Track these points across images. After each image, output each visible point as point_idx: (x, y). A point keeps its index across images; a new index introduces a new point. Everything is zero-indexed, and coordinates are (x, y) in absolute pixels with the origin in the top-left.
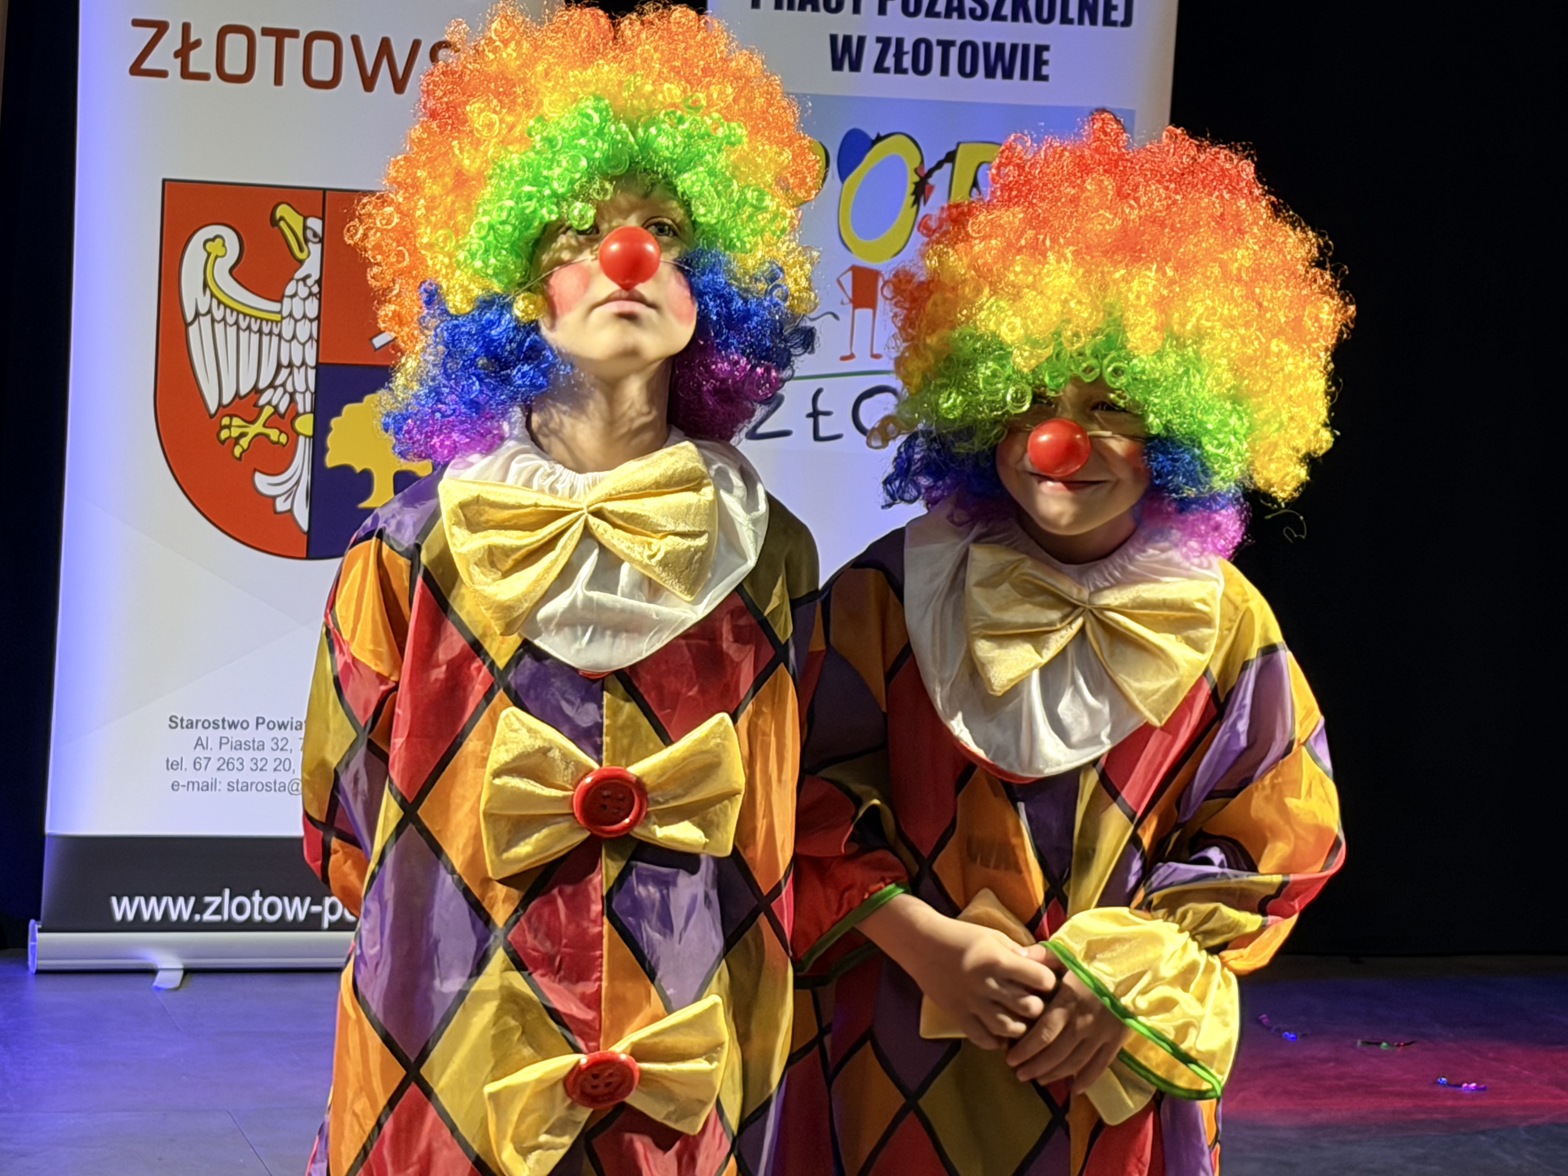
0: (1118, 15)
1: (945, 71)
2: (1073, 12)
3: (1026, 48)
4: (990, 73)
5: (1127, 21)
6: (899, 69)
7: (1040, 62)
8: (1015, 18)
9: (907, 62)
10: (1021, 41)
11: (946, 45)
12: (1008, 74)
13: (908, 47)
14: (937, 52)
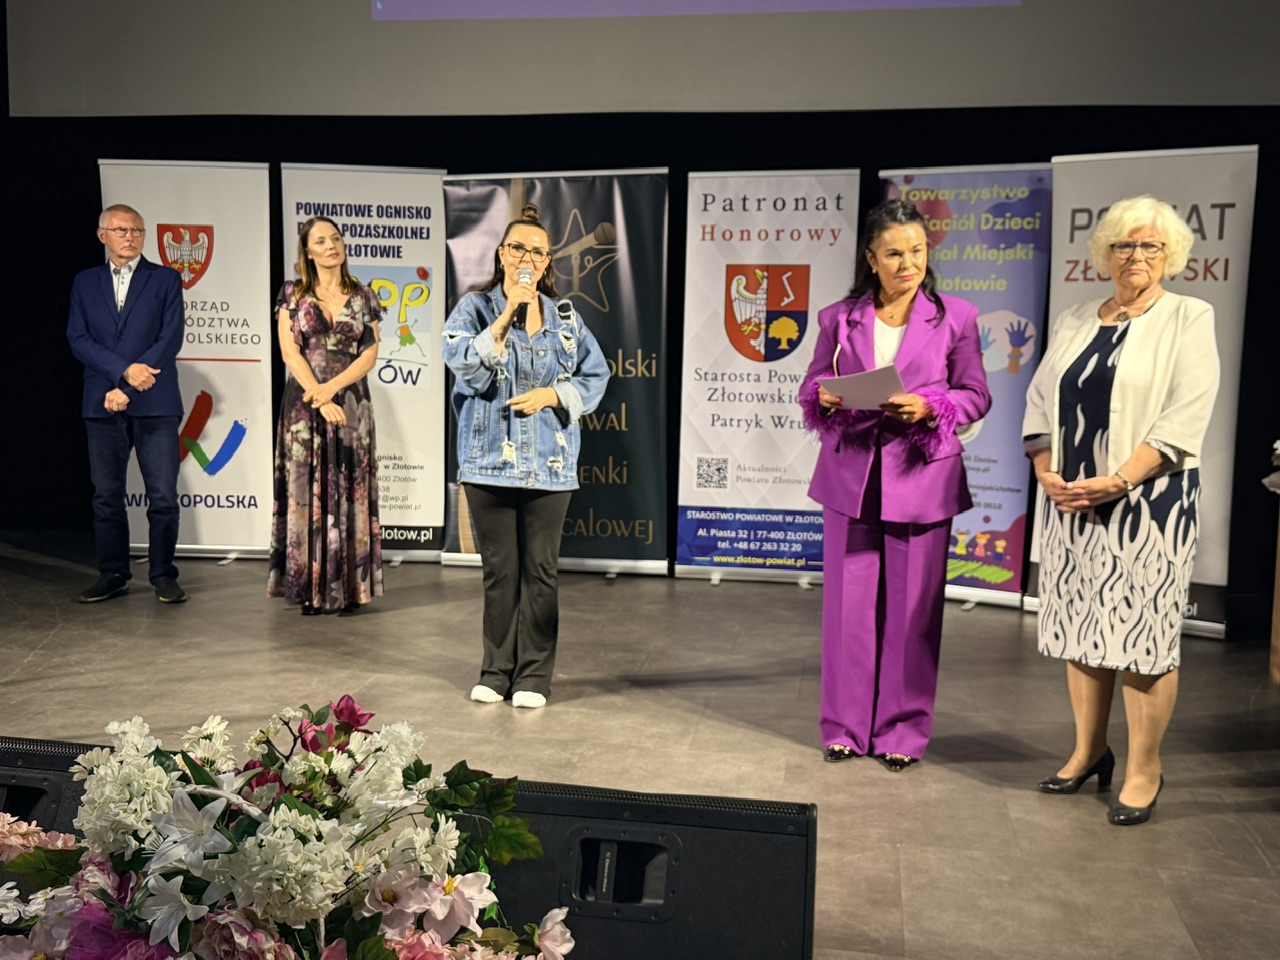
0: (425, 235)
1: (366, 255)
2: (409, 234)
3: (394, 247)
4: (382, 256)
5: (428, 237)
6: (350, 255)
7: (399, 252)
8: (389, 237)
9: (353, 252)
10: (392, 244)
11: (366, 247)
12: (388, 256)
13: (353, 247)
14: (363, 249)
